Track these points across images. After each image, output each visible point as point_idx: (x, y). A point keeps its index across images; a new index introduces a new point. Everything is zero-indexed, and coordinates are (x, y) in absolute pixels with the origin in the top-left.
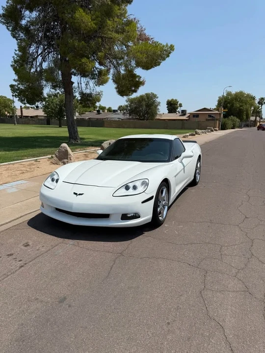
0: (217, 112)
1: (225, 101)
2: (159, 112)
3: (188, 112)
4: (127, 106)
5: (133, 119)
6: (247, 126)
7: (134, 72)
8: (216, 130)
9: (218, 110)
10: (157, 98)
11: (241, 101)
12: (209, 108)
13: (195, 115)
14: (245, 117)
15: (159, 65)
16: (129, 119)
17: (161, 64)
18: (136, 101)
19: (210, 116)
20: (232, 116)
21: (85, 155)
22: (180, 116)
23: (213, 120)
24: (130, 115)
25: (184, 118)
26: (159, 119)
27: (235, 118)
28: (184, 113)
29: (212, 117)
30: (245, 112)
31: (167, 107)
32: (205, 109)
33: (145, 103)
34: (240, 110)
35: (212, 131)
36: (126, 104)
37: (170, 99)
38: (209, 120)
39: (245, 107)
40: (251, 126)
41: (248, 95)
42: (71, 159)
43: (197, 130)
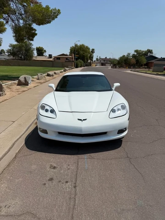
0: (70, 57)
1: (75, 50)
2: (34, 55)
3: (53, 56)
4: (10, 50)
5: (15, 59)
6: (87, 65)
7: (32, 26)
8: (74, 68)
9: (71, 55)
10: (33, 45)
11: (84, 50)
12: (65, 54)
13: (58, 58)
14: (86, 60)
15: (50, 23)
16: (13, 59)
17: (52, 22)
18: (17, 47)
19: (67, 59)
20: (79, 60)
21: (7, 87)
22: (48, 58)
23: (69, 61)
24: (13, 57)
25: (51, 59)
26: (34, 60)
27: (81, 61)
28: (50, 56)
29: (69, 60)
30: (86, 57)
31: (37, 52)
32: (63, 55)
33: (24, 48)
34: (83, 55)
35: (72, 68)
36: (10, 48)
37: (38, 47)
38: (67, 61)
39: (85, 54)
40: (89, 66)
41: (87, 47)
42: (4, 91)
43: (65, 68)
